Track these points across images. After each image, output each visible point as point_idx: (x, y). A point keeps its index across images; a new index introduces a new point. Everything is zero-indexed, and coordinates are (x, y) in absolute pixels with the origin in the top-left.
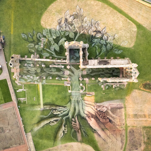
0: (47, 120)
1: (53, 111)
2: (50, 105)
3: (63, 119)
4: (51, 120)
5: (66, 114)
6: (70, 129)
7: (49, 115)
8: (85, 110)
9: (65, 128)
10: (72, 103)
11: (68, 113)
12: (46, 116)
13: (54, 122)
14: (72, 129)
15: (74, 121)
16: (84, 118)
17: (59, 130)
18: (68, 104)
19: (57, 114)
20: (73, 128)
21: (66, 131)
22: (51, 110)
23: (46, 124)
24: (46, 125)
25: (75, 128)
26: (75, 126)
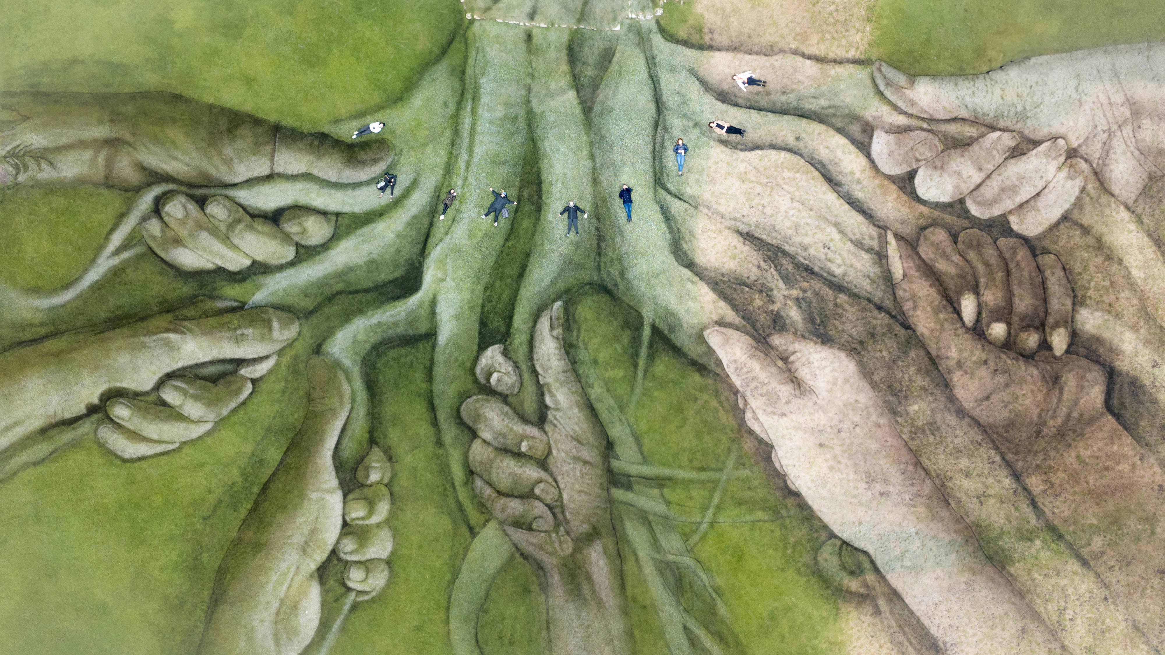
0: (57, 355)
1: (157, 209)
2: (115, 119)
3: (317, 350)
4: (123, 359)
5: (373, 265)
6: (445, 524)
7: (93, 276)
8: (694, 204)
9: (358, 512)
10: (486, 84)
11: (409, 251)
12: (35, 291)
13: (170, 396)
14: (473, 532)
15: (504, 398)
16: (676, 350)
17: (258, 547)
18: (417, 100)
19: (220, 271)
20: (482, 506)
21: (367, 565)
22: (137, 190)
23: (44, 432)
24: (43, 448)
25: (515, 507)
26: (532, 473)
